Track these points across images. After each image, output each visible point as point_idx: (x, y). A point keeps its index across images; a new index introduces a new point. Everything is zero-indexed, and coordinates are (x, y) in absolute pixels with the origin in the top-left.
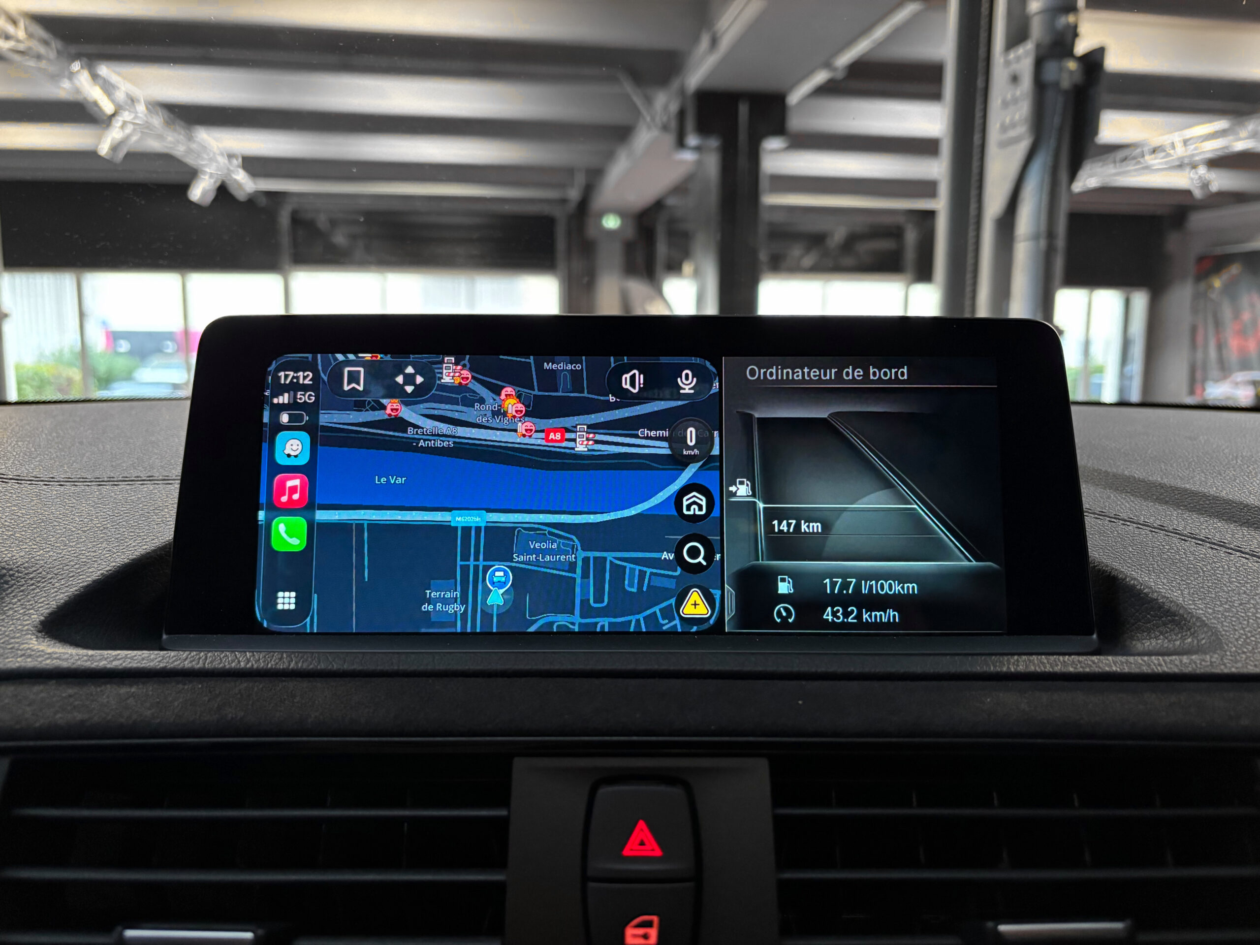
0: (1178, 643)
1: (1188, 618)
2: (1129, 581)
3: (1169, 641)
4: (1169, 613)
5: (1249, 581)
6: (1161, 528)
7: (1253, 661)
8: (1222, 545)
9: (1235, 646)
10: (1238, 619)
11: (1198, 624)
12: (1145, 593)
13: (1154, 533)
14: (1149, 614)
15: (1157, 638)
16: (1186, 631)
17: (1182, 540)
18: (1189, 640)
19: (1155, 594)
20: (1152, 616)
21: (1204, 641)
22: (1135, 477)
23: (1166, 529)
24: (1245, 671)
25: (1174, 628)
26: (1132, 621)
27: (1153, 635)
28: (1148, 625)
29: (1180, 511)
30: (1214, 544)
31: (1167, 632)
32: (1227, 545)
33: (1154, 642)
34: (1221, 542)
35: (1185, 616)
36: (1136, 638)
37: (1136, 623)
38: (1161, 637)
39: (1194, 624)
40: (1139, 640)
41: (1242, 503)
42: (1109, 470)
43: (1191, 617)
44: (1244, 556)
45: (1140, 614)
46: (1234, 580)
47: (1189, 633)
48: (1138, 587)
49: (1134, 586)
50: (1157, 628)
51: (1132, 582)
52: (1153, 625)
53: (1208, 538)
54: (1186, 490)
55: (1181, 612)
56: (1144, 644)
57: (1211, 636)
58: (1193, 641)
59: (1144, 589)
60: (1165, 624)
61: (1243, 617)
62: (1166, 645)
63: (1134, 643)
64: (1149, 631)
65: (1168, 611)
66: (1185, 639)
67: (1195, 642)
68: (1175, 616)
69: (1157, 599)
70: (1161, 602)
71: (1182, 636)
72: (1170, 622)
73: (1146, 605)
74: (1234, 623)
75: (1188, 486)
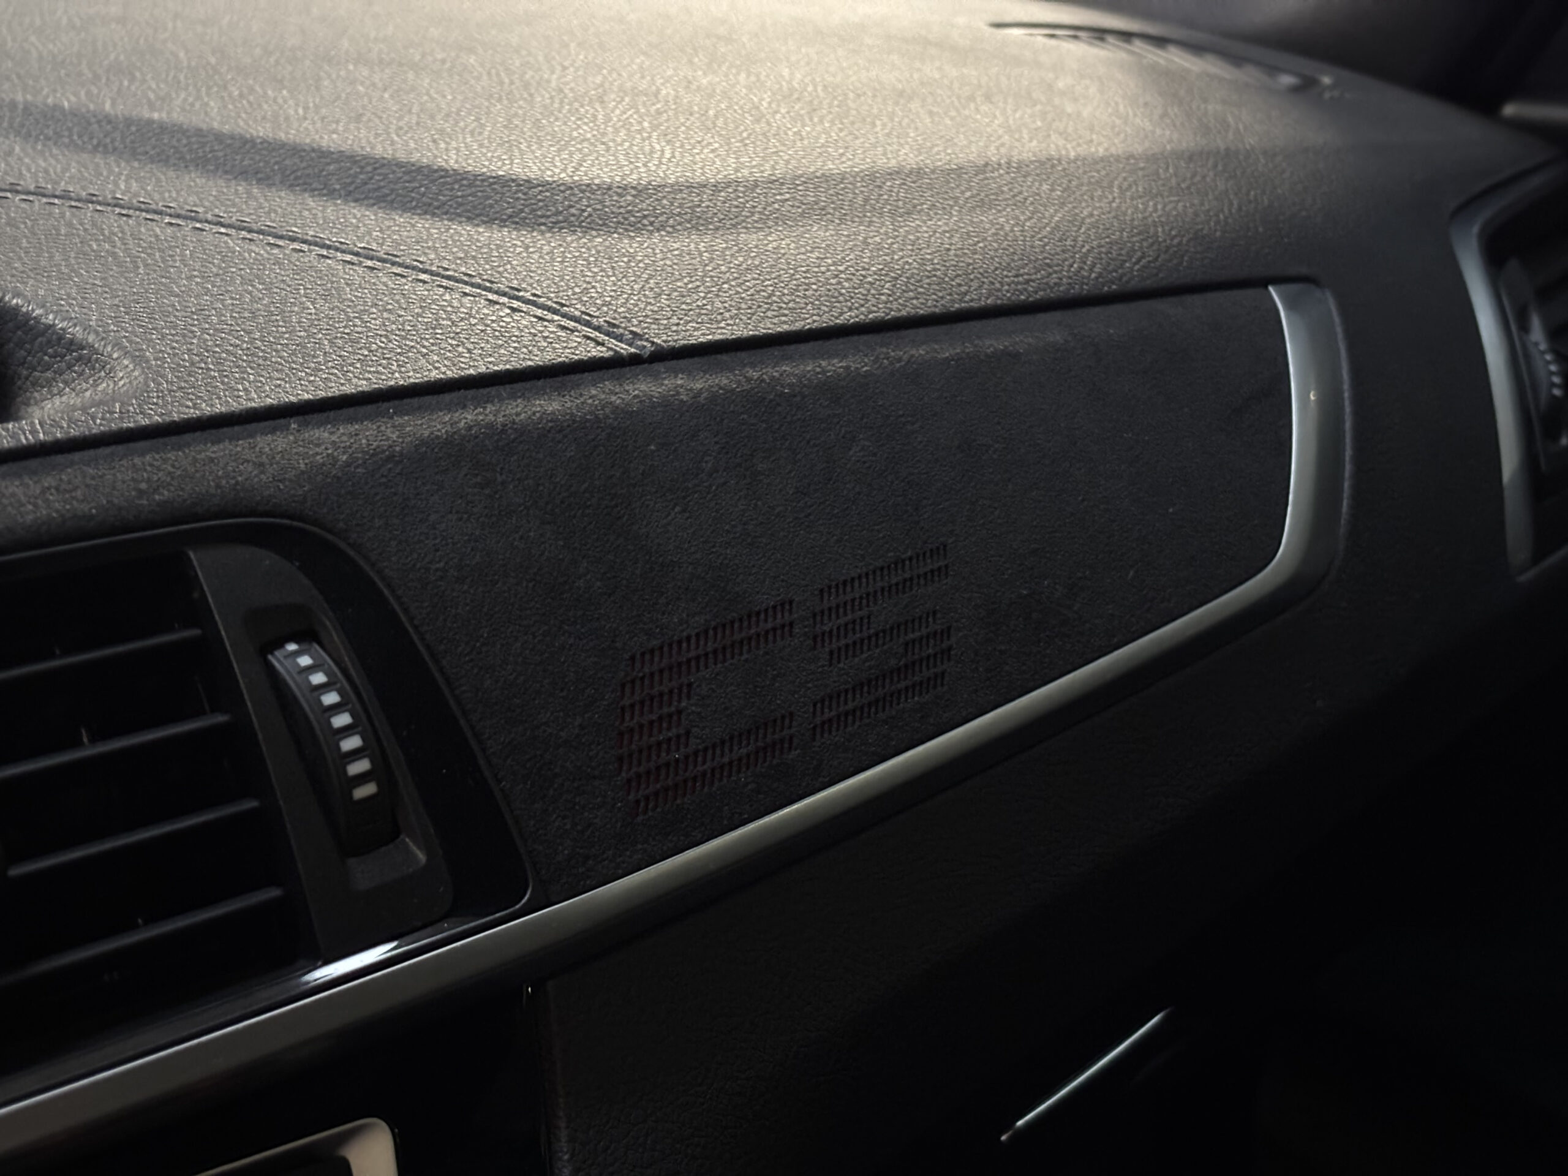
0: (88, 394)
1: (101, 348)
2: (10, 302)
3: (77, 395)
4: (73, 345)
5: (221, 272)
6: (91, 199)
7: (191, 400)
8: (192, 216)
9: (167, 382)
10: (184, 336)
11: (115, 356)
12: (35, 318)
13: (74, 210)
14: (46, 354)
15: (60, 393)
16: (100, 371)
17: (124, 215)
18: (104, 385)
19: (51, 317)
20: (50, 357)
21: (121, 383)
22: (62, 109)
23: (100, 198)
24: (176, 417)
25: (83, 370)
26: (25, 372)
27: (55, 391)
28: (49, 374)
29: (136, 164)
30: (178, 216)
31: (74, 380)
32: (201, 215)
33: (57, 401)
34: (192, 211)
35: (96, 346)
36: (32, 401)
37: (30, 375)
38: (67, 389)
39: (110, 356)
40: (36, 404)
41: (242, 137)
42: (19, 98)
43: (105, 346)
44: (223, 230)
45: (34, 357)
46: (195, 273)
47: (103, 374)
48: (24, 310)
49: (17, 308)
50: (60, 375)
51: (15, 301)
52: (55, 372)
53: (170, 207)
54: (150, 122)
55: (91, 338)
56: (43, 408)
57: (133, 371)
58: (108, 385)
59: (33, 310)
60: (70, 367)
61: (192, 332)
62: (72, 402)
63: (30, 410)
64: (49, 383)
65: (72, 342)
66: (98, 385)
67: (112, 386)
68: (83, 349)
69: (54, 325)
70: (61, 329)
71: (95, 381)
72: (79, 359)
73: (40, 339)
74: (175, 344)
75: (156, 116)
